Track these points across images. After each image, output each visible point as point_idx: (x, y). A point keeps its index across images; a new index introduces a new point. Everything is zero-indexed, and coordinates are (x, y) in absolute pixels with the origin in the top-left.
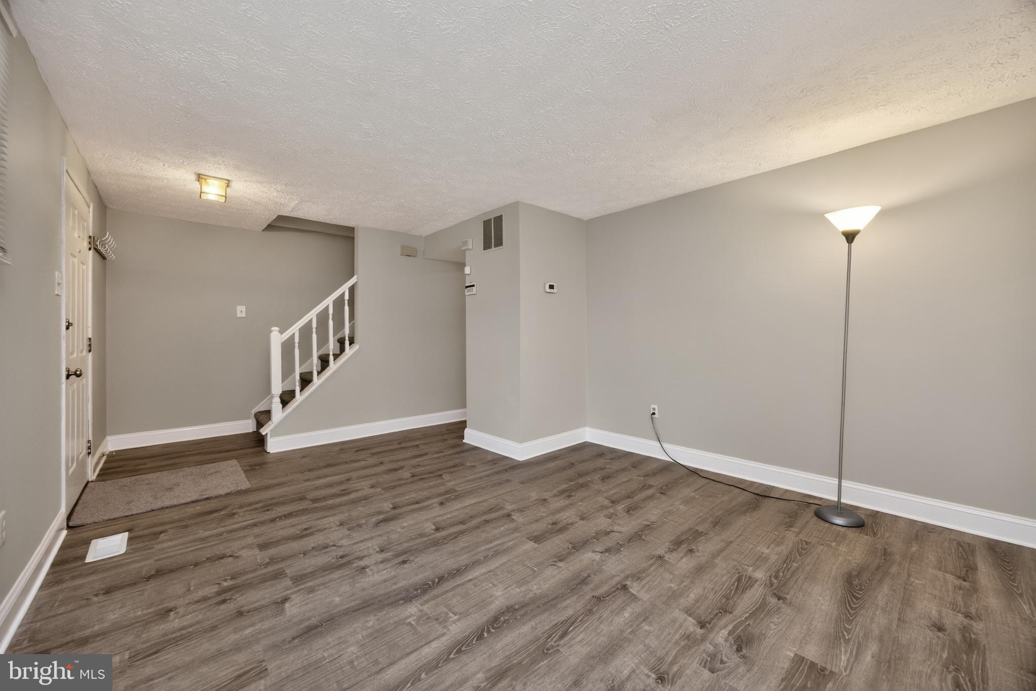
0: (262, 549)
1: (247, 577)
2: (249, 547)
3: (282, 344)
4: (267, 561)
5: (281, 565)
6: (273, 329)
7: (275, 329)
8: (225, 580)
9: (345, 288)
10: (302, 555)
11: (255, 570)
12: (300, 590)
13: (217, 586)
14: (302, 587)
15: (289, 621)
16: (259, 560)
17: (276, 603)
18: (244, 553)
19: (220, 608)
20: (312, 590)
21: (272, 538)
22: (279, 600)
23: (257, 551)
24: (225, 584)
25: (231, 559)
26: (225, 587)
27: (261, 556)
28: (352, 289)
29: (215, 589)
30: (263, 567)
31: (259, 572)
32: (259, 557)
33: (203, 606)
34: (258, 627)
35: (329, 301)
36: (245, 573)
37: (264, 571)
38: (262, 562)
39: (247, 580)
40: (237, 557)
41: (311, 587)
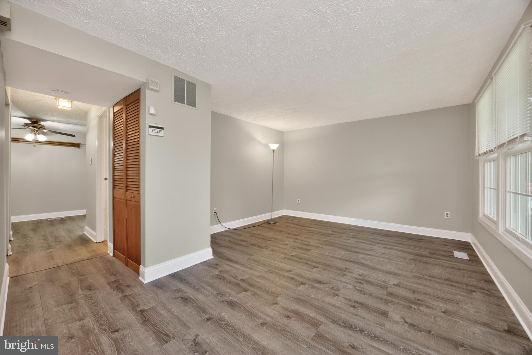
0: (386, 312)
1: (404, 303)
2: (392, 320)
4: (389, 304)
5: (385, 297)
8: (415, 309)
10: (373, 295)
11: (398, 303)
12: (388, 284)
13: (420, 309)
14: (386, 284)
15: (399, 280)
16: (393, 307)
17: (399, 286)
18: (397, 318)
19: (421, 299)
20: (384, 281)
21: (376, 316)
22: (397, 286)
23: (390, 314)
24: (415, 307)
25: (407, 320)
26: (417, 306)
27: (390, 309)
29: (421, 308)
30: (394, 303)
31: (397, 301)
32: (392, 309)
33: (428, 304)
34: (410, 284)
36: (403, 305)
37: (395, 300)
38: (392, 305)
39: (405, 302)
40: (403, 318)
41: (383, 282)
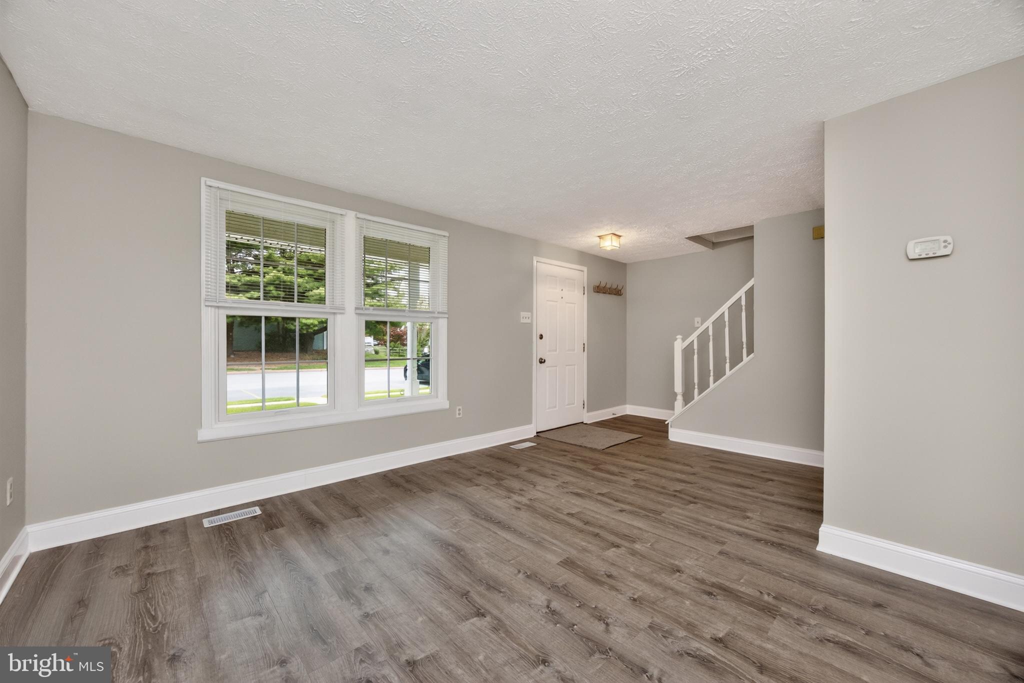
3: (682, 350)
6: (678, 337)
7: (679, 337)
9: (741, 293)
28: (750, 293)
35: (725, 308)
